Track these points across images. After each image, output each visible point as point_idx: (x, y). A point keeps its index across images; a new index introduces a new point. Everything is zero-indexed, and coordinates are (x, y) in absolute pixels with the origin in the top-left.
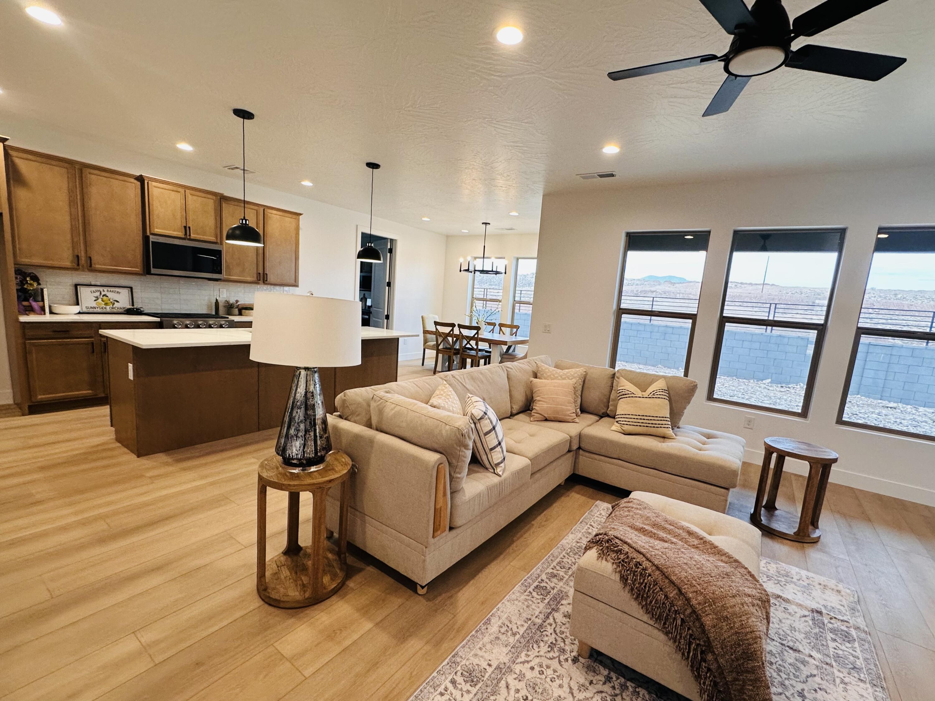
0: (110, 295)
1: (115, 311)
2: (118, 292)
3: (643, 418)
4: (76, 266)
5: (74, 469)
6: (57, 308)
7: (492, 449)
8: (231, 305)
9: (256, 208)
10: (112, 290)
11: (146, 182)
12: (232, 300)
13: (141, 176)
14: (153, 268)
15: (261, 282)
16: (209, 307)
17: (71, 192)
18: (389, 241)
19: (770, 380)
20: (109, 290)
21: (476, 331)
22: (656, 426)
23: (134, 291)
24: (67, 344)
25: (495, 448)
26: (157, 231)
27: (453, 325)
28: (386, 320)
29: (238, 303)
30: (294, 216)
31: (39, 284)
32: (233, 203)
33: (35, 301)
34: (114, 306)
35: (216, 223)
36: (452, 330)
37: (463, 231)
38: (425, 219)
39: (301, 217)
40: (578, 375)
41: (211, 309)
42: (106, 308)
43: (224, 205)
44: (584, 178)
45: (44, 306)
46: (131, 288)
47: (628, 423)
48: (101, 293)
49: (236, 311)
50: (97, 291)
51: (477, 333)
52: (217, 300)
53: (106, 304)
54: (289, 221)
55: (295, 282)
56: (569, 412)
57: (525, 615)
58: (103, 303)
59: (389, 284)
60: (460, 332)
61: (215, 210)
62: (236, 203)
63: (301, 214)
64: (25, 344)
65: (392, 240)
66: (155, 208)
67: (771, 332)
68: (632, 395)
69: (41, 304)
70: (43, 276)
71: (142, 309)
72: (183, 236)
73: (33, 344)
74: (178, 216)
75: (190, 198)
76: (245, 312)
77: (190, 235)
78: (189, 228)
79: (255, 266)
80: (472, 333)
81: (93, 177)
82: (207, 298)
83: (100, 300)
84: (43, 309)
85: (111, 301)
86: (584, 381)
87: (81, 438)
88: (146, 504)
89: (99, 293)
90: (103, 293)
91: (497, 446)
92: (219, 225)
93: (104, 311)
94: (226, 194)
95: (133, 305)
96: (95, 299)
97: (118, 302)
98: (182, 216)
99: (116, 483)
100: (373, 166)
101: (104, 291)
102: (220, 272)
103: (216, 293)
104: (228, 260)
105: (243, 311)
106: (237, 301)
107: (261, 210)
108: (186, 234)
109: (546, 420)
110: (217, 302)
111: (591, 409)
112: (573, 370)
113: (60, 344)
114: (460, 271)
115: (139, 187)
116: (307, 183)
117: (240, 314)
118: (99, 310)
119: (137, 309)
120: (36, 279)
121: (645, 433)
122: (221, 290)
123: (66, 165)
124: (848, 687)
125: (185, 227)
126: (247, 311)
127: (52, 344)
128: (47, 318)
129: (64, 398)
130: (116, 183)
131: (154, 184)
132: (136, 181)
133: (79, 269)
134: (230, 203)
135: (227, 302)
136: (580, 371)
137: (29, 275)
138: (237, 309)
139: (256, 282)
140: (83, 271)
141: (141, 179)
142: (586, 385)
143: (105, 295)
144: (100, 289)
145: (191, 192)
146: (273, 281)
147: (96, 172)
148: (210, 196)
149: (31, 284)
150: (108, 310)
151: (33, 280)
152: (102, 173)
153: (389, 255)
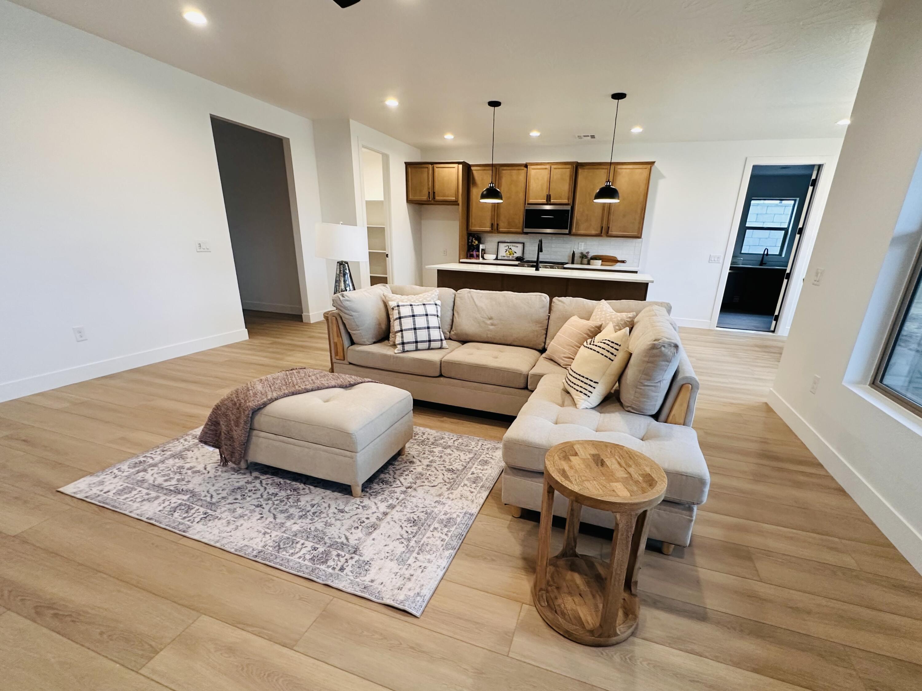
0: (513, 248)
2: (517, 247)
4: (493, 231)
6: (486, 256)
8: (584, 255)
9: (607, 167)
10: (514, 245)
11: (528, 167)
12: (585, 252)
13: (527, 163)
14: (525, 228)
15: (604, 235)
16: (567, 257)
18: (816, 168)
23: (525, 245)
26: (532, 201)
28: (786, 281)
29: (589, 255)
30: (648, 166)
31: (479, 242)
32: (588, 167)
33: (476, 251)
35: (569, 188)
39: (653, 165)
41: (568, 259)
43: (579, 172)
46: (524, 243)
49: (586, 261)
50: (507, 246)
52: (574, 252)
53: (510, 254)
54: (640, 173)
55: (639, 234)
59: (800, 231)
61: (571, 176)
62: (590, 167)
63: (654, 162)
65: (819, 166)
66: (532, 184)
69: (477, 253)
71: (526, 259)
72: (546, 203)
74: (544, 188)
75: (553, 172)
77: (550, 201)
78: (550, 195)
79: (601, 221)
81: (504, 172)
82: (565, 250)
84: (479, 256)
85: (513, 252)
90: (510, 247)
94: (579, 161)
96: (505, 251)
97: (516, 253)
98: (547, 187)
102: (571, 228)
103: (572, 246)
104: (578, 219)
105: (592, 261)
106: (588, 253)
107: (612, 167)
108: (547, 200)
110: (574, 254)
115: (526, 172)
116: (637, 130)
117: (589, 264)
118: (506, 258)
122: (575, 243)
124: (261, 534)
125: (548, 195)
126: (595, 261)
128: (481, 261)
130: (514, 172)
131: (534, 167)
132: (524, 169)
134: (584, 167)
135: (582, 253)
136: (628, 315)
137: (475, 237)
138: (586, 259)
139: (599, 235)
140: (495, 233)
141: (524, 165)
143: (510, 249)
144: (509, 244)
145: (555, 166)
146: (614, 233)
147: (505, 168)
148: (567, 166)
149: (475, 242)
150: (511, 258)
151: (476, 240)
152: (508, 168)
153: (811, 188)
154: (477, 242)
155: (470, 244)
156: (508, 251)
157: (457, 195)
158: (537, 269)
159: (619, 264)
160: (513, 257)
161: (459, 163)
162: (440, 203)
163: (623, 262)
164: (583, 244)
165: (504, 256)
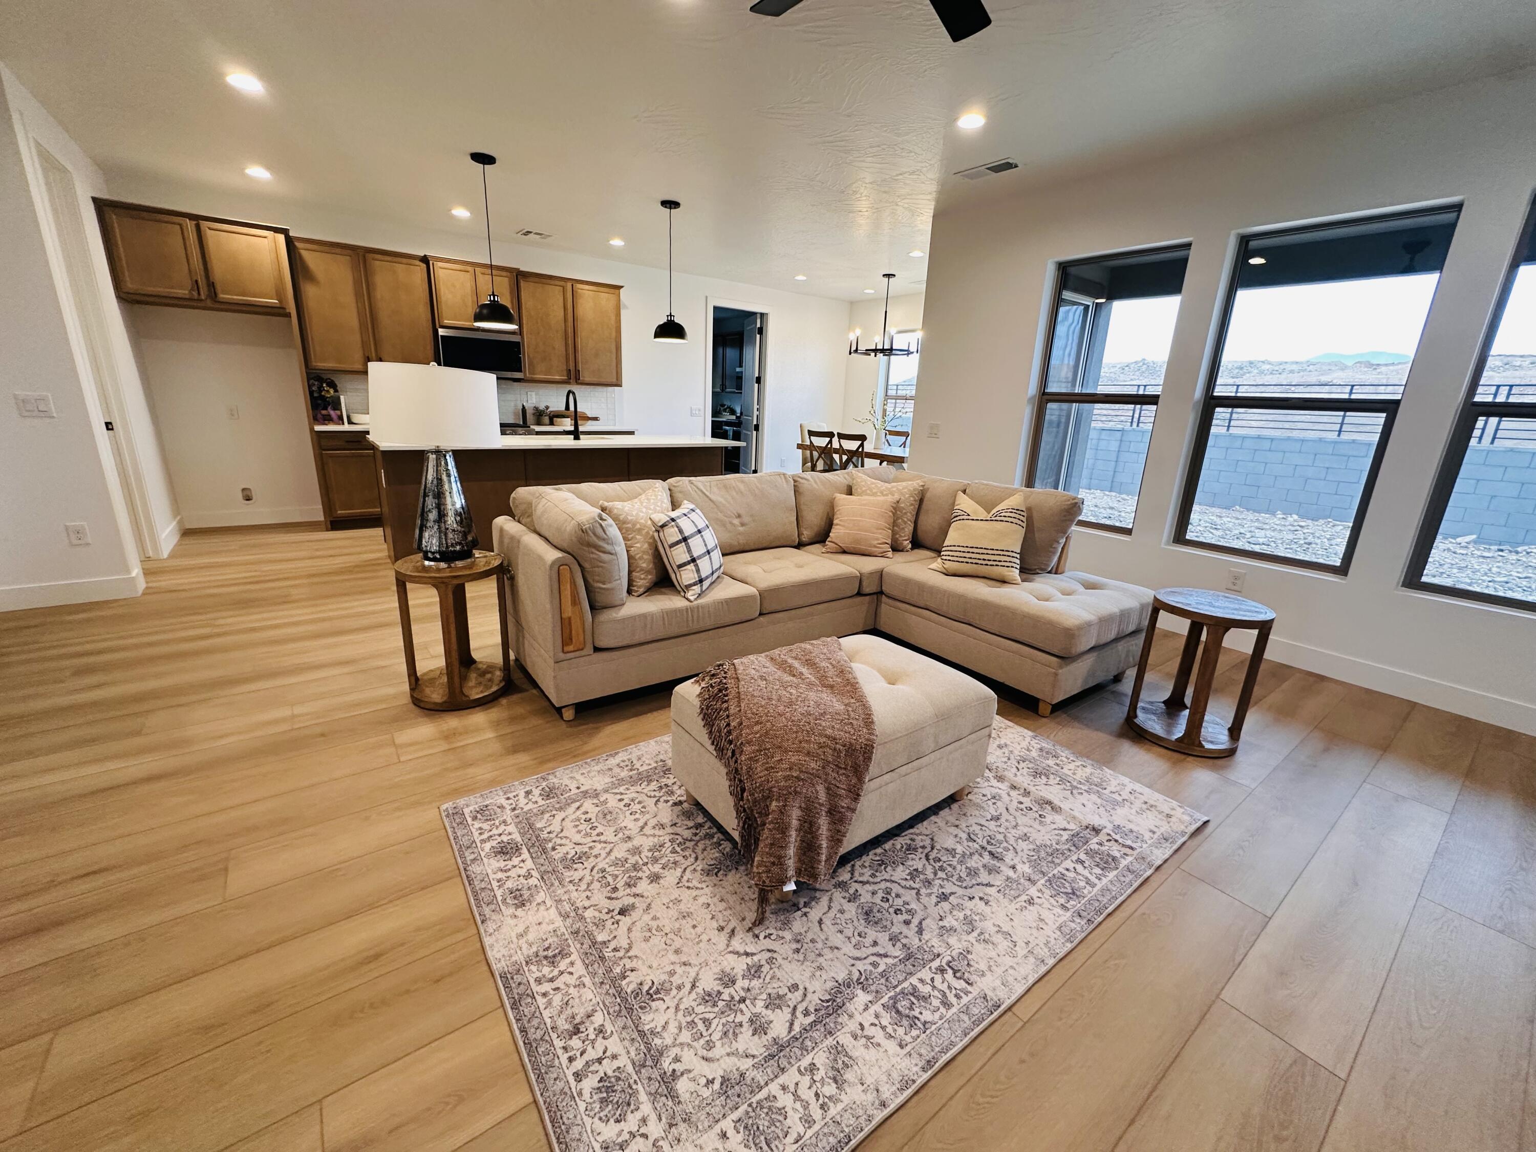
3: (971, 550)
5: (336, 578)
6: (356, 418)
7: (680, 566)
8: (541, 412)
9: (562, 283)
11: (431, 263)
12: (542, 407)
13: (425, 256)
15: (573, 381)
16: (516, 414)
17: (357, 283)
18: (759, 316)
19: (1474, 537)
21: (859, 442)
22: (989, 563)
24: (361, 456)
25: (684, 565)
26: (447, 322)
27: (830, 435)
28: (755, 433)
29: (549, 410)
30: (612, 291)
31: (336, 391)
32: (532, 279)
33: (334, 409)
36: (830, 442)
37: (867, 291)
38: (800, 278)
39: (622, 290)
40: (909, 490)
43: (523, 284)
44: (971, 177)
45: (342, 415)
47: (951, 558)
49: (546, 420)
51: (862, 445)
52: (524, 406)
54: (605, 298)
55: (618, 380)
56: (876, 542)
57: (662, 757)
59: (758, 380)
60: (840, 445)
61: (512, 288)
62: (537, 280)
63: (622, 287)
64: (321, 454)
65: (762, 315)
66: (442, 293)
67: (1492, 442)
68: (967, 517)
69: (338, 412)
70: (340, 382)
73: (331, 456)
74: (470, 303)
75: (481, 278)
79: (564, 360)
80: (853, 445)
81: (377, 263)
82: (512, 404)
84: (341, 418)
86: (921, 501)
87: (360, 553)
88: (374, 613)
91: (688, 563)
94: (522, 269)
98: (473, 301)
99: (362, 593)
100: (671, 204)
102: (519, 370)
103: (524, 397)
104: (531, 356)
105: (553, 420)
106: (547, 408)
107: (569, 285)
109: (844, 552)
110: (524, 409)
111: (928, 543)
112: (904, 484)
113: (353, 456)
114: (850, 353)
115: (425, 269)
116: (617, 242)
117: (552, 423)
120: (332, 385)
121: (970, 573)
122: (525, 393)
126: (559, 420)
127: (346, 456)
128: (346, 427)
129: (361, 515)
130: (400, 268)
131: (440, 264)
132: (421, 264)
134: (529, 279)
135: (536, 408)
136: (916, 484)
137: (325, 381)
138: (547, 417)
139: (568, 382)
141: (425, 260)
142: (924, 506)
145: (482, 269)
146: (588, 379)
147: (379, 257)
148: (504, 274)
149: (328, 391)
151: (328, 386)
152: (389, 258)
153: (758, 336)
154: (332, 391)
155: (316, 395)
157: (280, 295)
158: (577, 438)
159: (590, 422)
161: (276, 230)
162: (236, 308)
163: (596, 419)
164: (534, 394)
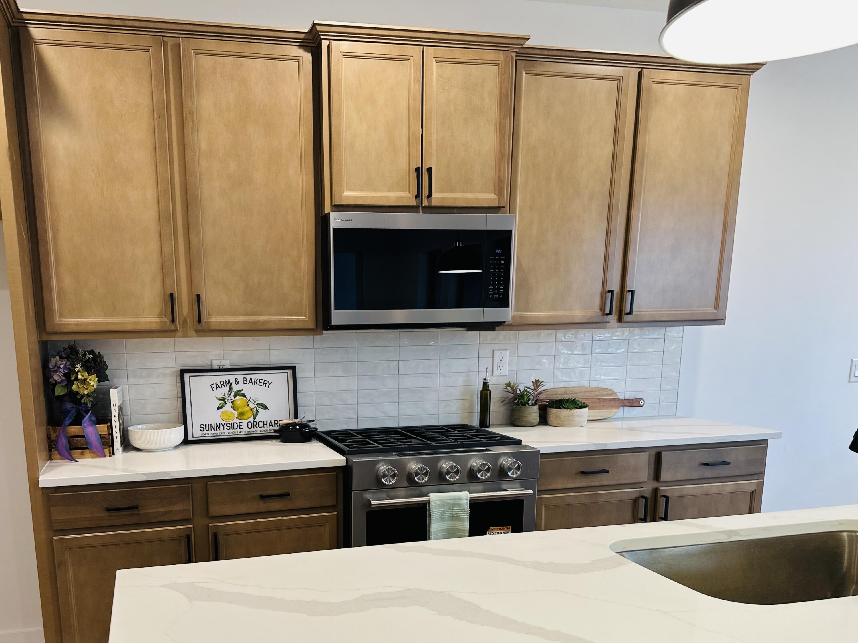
0: (250, 390)
1: (258, 431)
2: (267, 384)
4: (168, 326)
8: (522, 396)
10: (253, 377)
11: (324, 45)
12: (524, 383)
13: (313, 30)
14: (336, 309)
15: (613, 319)
16: (466, 405)
17: (158, 116)
20: (248, 377)
23: (298, 375)
26: (348, 195)
29: (540, 389)
30: (733, 80)
31: (103, 378)
32: (551, 65)
34: (257, 420)
35: (502, 143)
41: (471, 413)
42: (239, 426)
43: (525, 80)
45: (111, 434)
46: (293, 368)
48: (231, 389)
49: (533, 413)
50: (224, 383)
52: (485, 385)
53: (241, 415)
54: (715, 100)
55: (716, 307)
58: (236, 413)
61: (502, 99)
64: (51, 543)
66: (344, 124)
69: (103, 428)
71: (312, 425)
72: (413, 202)
73: (71, 547)
74: (403, 137)
75: (435, 72)
76: (557, 417)
77: (429, 196)
78: (429, 170)
79: (598, 271)
81: (206, 61)
82: (460, 380)
83: (228, 407)
84: (107, 442)
85: (252, 406)
89: (227, 388)
90: (235, 388)
92: (507, 151)
93: (236, 432)
95: (296, 417)
96: (218, 403)
97: (265, 407)
98: (412, 135)
101: (237, 382)
102: (504, 302)
103: (486, 363)
105: (553, 411)
106: (537, 384)
107: (633, 75)
108: (419, 195)
110: (485, 391)
113: (121, 543)
115: (310, 68)
117: (544, 421)
118: (226, 432)
119: (303, 425)
120: (95, 366)
122: (497, 354)
123: (144, 41)
125: (418, 171)
126: (564, 413)
127: (105, 545)
130: (255, 68)
131: (345, 46)
132: (301, 51)
133: (175, 331)
134: (543, 68)
135: (511, 388)
137: (81, 358)
138: (536, 407)
140: (185, 336)
141: (312, 40)
143: (239, 393)
144: (231, 377)
145: (441, 52)
146: (646, 312)
147: (210, 45)
148: (490, 55)
149: (84, 381)
150: (245, 430)
151: (88, 368)
152: (230, 47)
154: (93, 381)
155: (59, 391)
156: (229, 404)
160: (255, 424)
165: (216, 427)
